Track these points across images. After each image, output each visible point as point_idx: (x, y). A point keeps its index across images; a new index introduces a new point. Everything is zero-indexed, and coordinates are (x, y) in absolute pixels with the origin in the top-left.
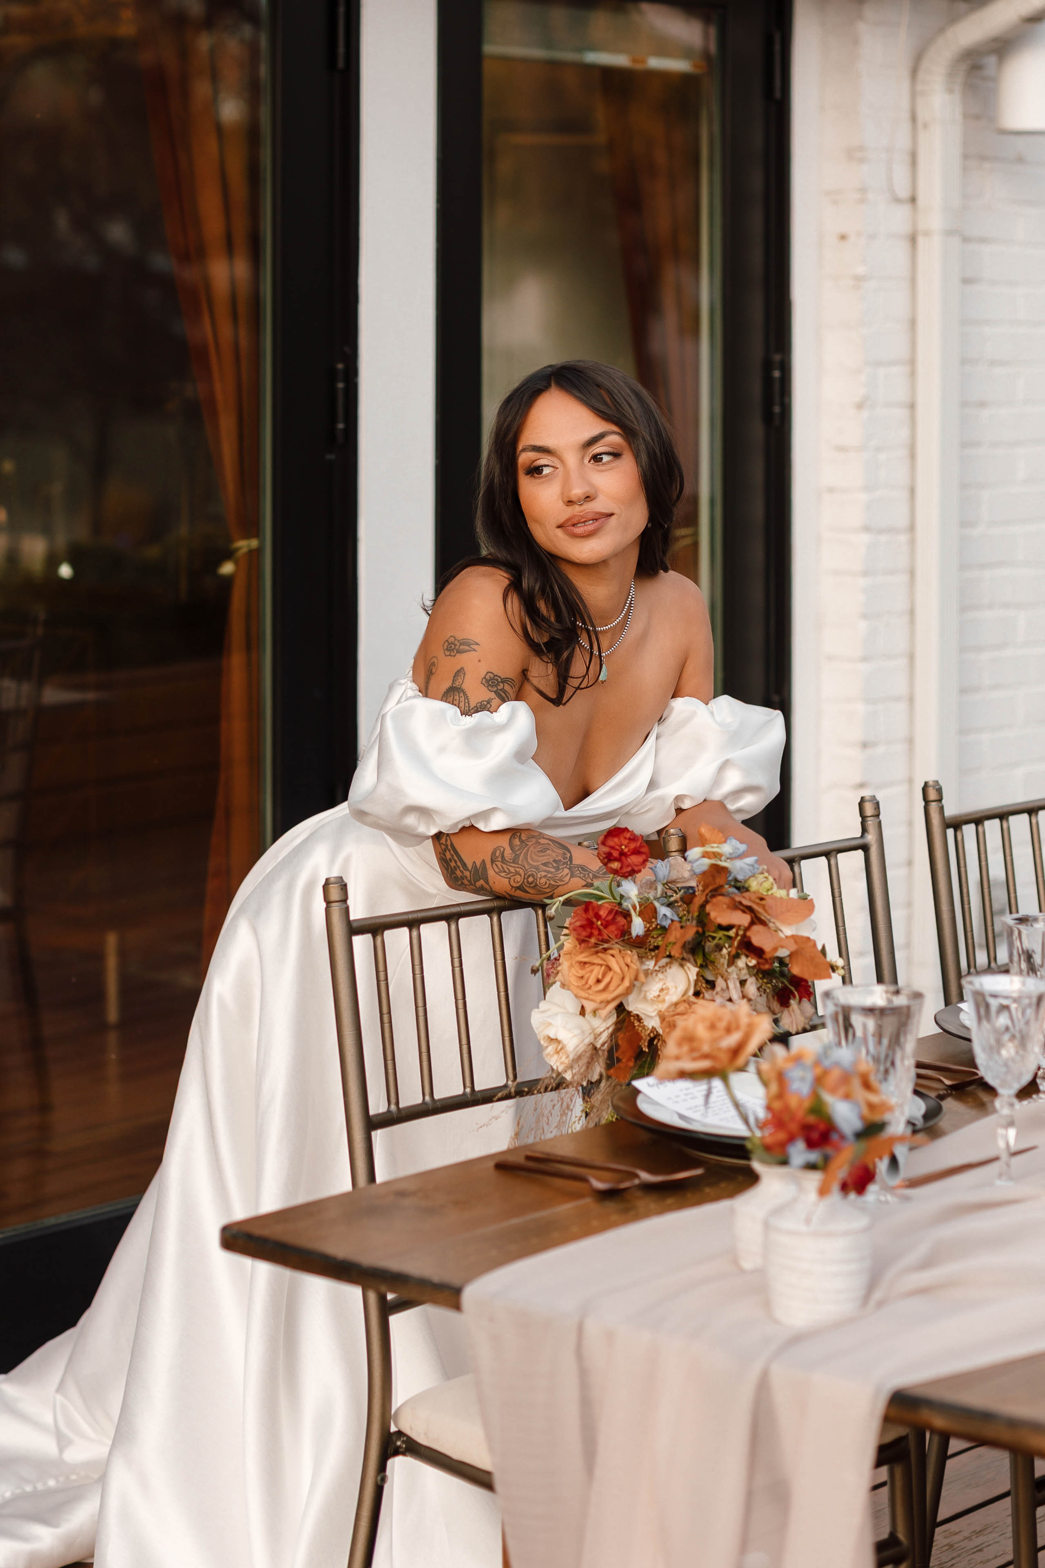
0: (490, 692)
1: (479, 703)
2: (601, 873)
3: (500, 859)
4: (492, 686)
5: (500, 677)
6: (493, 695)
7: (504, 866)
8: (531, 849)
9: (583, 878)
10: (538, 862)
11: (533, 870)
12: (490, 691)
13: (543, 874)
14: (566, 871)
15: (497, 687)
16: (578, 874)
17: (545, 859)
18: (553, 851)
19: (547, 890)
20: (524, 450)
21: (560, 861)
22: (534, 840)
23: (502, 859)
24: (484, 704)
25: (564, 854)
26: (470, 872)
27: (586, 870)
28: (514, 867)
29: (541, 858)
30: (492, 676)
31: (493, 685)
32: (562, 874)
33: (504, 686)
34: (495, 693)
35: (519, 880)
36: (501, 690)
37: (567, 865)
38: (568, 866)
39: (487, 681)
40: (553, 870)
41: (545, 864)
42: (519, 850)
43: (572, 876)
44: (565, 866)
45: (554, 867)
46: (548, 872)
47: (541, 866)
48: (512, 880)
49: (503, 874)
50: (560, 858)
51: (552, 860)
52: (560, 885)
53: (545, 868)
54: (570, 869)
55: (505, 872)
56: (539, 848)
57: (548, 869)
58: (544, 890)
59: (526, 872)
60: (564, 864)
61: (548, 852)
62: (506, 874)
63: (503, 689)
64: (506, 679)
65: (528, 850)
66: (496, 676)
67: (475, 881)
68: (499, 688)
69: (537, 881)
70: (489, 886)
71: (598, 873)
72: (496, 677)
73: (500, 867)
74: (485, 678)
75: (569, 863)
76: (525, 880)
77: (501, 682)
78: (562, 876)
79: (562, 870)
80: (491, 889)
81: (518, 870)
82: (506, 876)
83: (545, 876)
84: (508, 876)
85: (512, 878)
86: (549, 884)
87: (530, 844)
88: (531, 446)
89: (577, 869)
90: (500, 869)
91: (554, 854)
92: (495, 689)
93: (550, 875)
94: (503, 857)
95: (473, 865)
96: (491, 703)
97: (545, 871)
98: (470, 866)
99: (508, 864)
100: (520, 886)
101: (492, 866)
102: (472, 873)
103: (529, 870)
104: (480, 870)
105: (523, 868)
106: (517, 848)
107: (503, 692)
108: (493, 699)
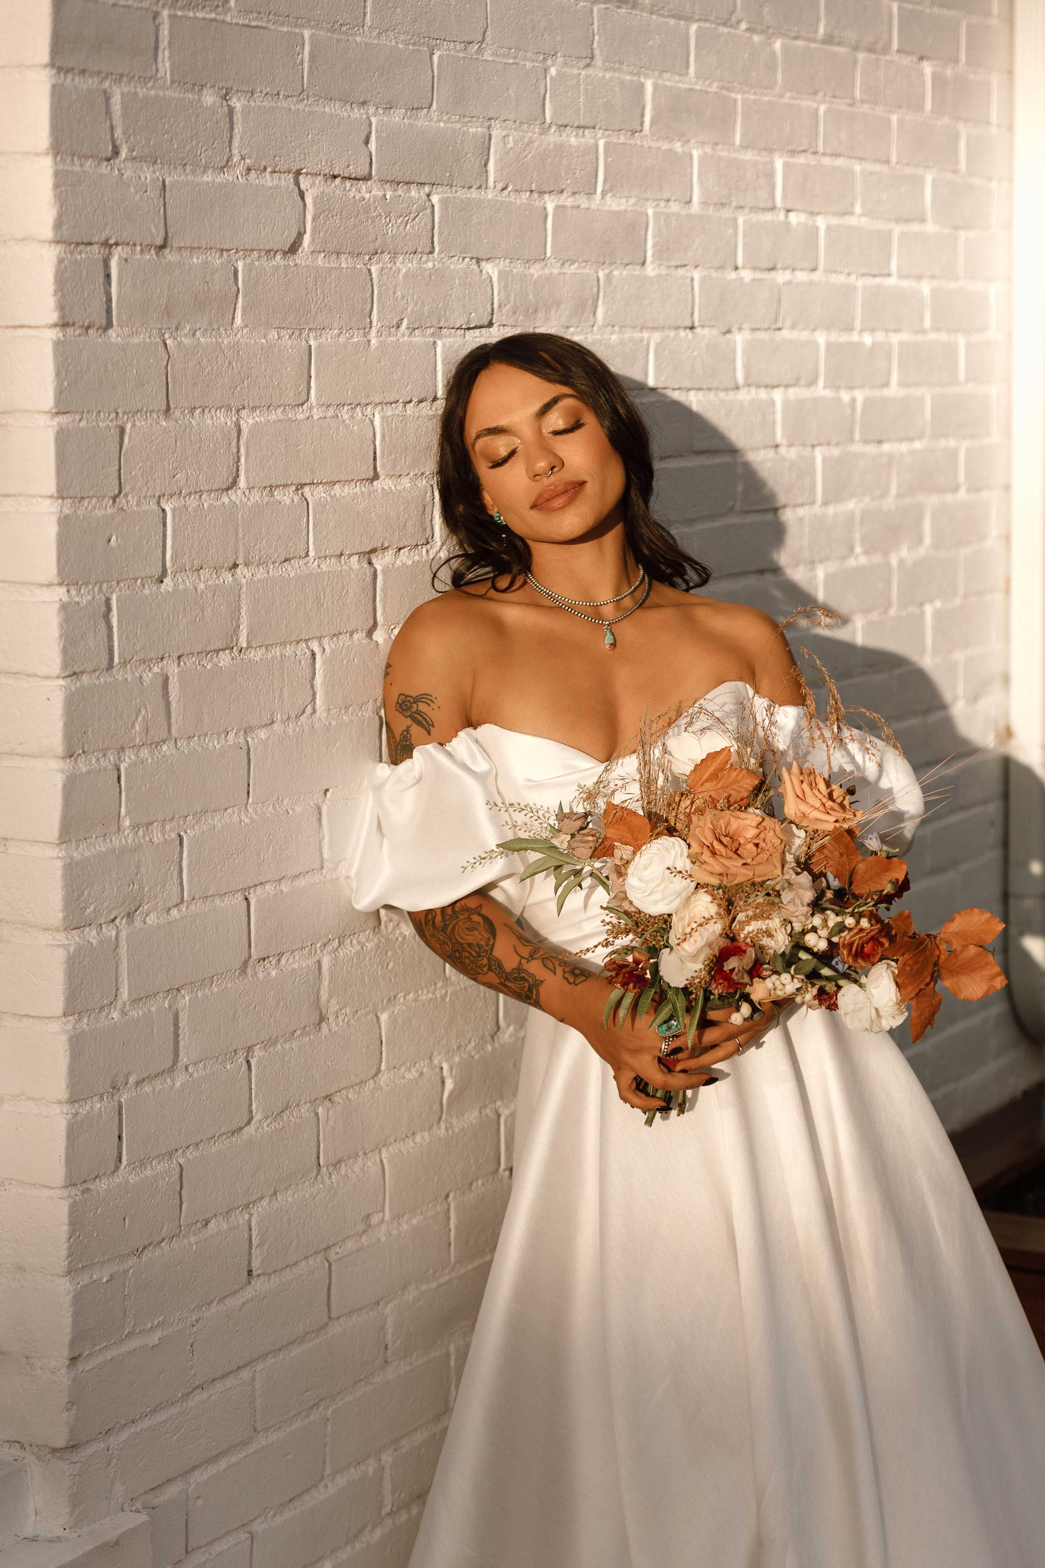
0: (405, 719)
1: (401, 734)
4: (405, 710)
8: (460, 923)
10: (463, 939)
12: (406, 717)
13: (467, 955)
17: (470, 939)
18: (480, 933)
20: (478, 437)
21: (483, 946)
22: (467, 914)
25: (489, 939)
27: (501, 968)
28: (442, 935)
29: (467, 937)
31: (407, 709)
33: (417, 706)
39: (401, 705)
41: (469, 945)
42: (449, 920)
43: (490, 969)
47: (466, 945)
51: (475, 942)
56: (468, 925)
57: (471, 951)
60: (485, 951)
61: (476, 933)
65: (456, 924)
68: (413, 710)
74: (398, 702)
75: (489, 952)
81: (446, 939)
87: (461, 917)
88: (485, 430)
89: (494, 962)
91: (480, 937)
94: (434, 922)
106: (448, 918)
108: (410, 727)
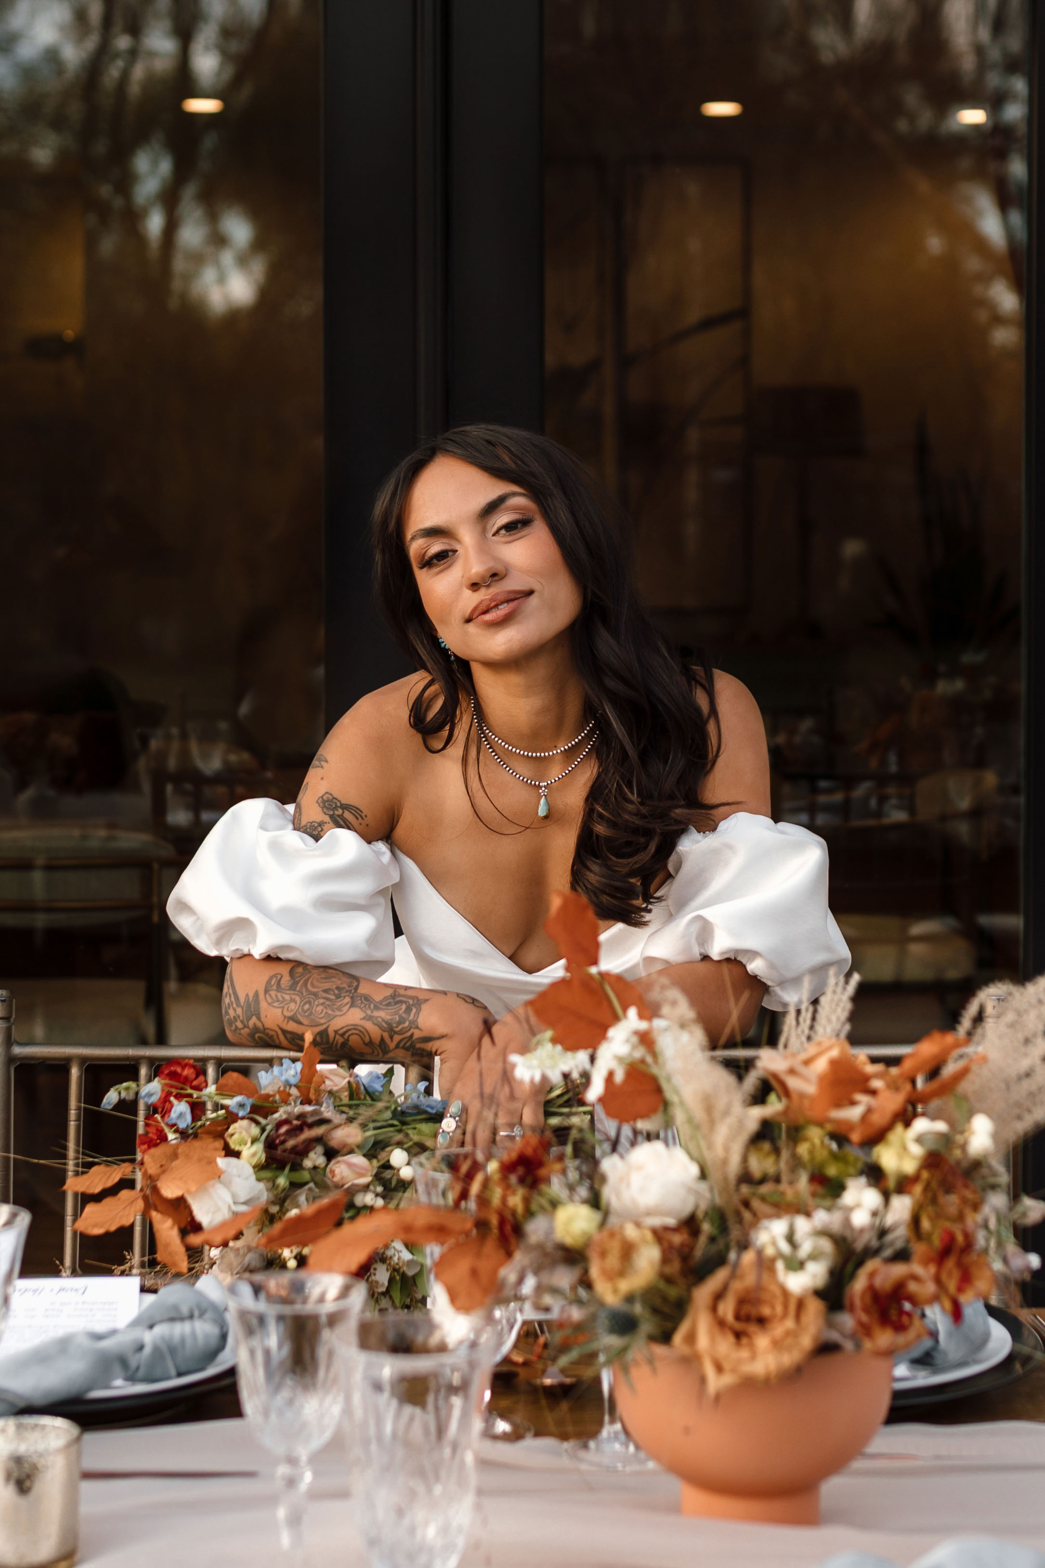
0: (324, 815)
1: (309, 822)
2: (384, 1003)
3: (274, 987)
4: (328, 809)
5: (339, 801)
6: (327, 819)
7: (279, 995)
9: (363, 1009)
10: (318, 988)
11: (311, 996)
12: (325, 813)
14: (347, 999)
15: (334, 811)
16: (359, 1003)
17: (327, 986)
19: (322, 1021)
20: (413, 538)
21: (344, 988)
23: (277, 987)
24: (314, 825)
26: (242, 1008)
28: (289, 994)
29: (323, 985)
30: (331, 797)
31: (330, 808)
32: (342, 1002)
33: (343, 812)
34: (330, 817)
35: (293, 1008)
36: (339, 816)
37: (351, 993)
38: (351, 995)
39: (324, 802)
40: (333, 997)
41: (326, 991)
44: (347, 994)
45: (334, 994)
46: (328, 999)
47: (321, 993)
48: (285, 1009)
49: (276, 1004)
50: (345, 985)
51: (334, 986)
52: (337, 1016)
53: (325, 995)
54: (352, 998)
55: (278, 1001)
57: (328, 996)
58: (319, 1020)
59: (303, 999)
60: (347, 991)
62: (279, 1003)
63: (342, 815)
64: (349, 806)
66: (336, 799)
67: (248, 1021)
68: (336, 813)
69: (312, 1009)
70: (262, 1023)
71: (381, 1004)
72: (334, 800)
73: (274, 997)
74: (322, 797)
75: (353, 991)
76: (300, 1008)
77: (340, 807)
78: (342, 1004)
79: (343, 998)
80: (263, 1026)
81: (293, 997)
82: (280, 1006)
83: (323, 1004)
84: (282, 1005)
85: (286, 1007)
86: (326, 1013)
88: (420, 530)
89: (359, 998)
90: (273, 999)
92: (331, 813)
93: (328, 1003)
94: (279, 985)
95: (246, 997)
96: (323, 827)
97: (324, 998)
98: (242, 1000)
99: (284, 991)
100: (293, 1015)
101: (265, 997)
102: (244, 1008)
103: (306, 997)
104: (253, 1003)
105: (301, 995)
107: (341, 819)
108: (326, 823)
